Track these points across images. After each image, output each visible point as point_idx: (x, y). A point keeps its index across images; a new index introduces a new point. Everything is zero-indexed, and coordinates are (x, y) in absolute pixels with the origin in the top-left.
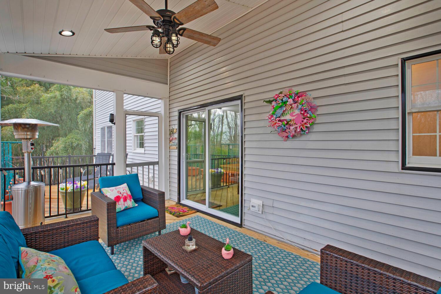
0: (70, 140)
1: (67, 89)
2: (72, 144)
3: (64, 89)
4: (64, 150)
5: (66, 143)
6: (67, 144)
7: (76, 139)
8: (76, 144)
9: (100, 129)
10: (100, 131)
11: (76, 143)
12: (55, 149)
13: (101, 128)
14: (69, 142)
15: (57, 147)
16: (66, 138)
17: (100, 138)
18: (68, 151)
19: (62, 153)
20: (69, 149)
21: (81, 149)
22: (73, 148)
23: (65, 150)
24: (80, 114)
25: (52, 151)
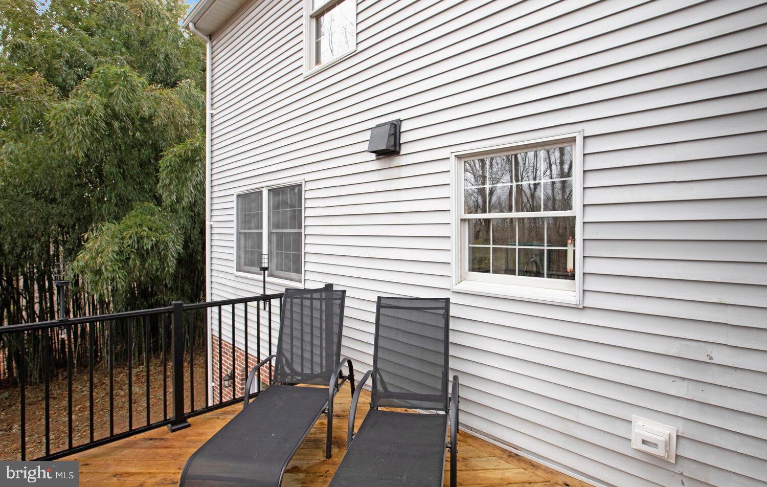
0: (134, 230)
1: (125, 86)
2: (138, 242)
3: (117, 88)
4: (117, 260)
5: (123, 238)
6: (128, 242)
7: (150, 229)
8: (151, 243)
9: (235, 198)
10: (234, 205)
11: (152, 240)
12: (93, 258)
13: (238, 196)
14: (131, 237)
15: (97, 254)
16: (122, 226)
17: (234, 225)
18: (131, 262)
19: (114, 271)
20: (132, 256)
21: (166, 256)
22: (143, 255)
23: (121, 261)
24: (167, 158)
25: (81, 263)
